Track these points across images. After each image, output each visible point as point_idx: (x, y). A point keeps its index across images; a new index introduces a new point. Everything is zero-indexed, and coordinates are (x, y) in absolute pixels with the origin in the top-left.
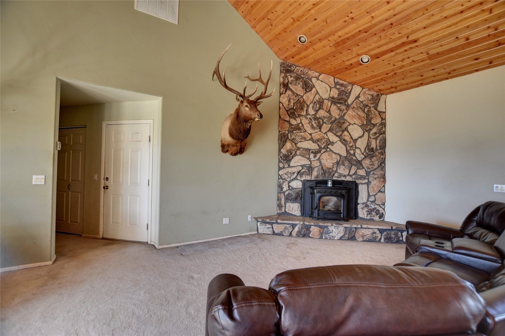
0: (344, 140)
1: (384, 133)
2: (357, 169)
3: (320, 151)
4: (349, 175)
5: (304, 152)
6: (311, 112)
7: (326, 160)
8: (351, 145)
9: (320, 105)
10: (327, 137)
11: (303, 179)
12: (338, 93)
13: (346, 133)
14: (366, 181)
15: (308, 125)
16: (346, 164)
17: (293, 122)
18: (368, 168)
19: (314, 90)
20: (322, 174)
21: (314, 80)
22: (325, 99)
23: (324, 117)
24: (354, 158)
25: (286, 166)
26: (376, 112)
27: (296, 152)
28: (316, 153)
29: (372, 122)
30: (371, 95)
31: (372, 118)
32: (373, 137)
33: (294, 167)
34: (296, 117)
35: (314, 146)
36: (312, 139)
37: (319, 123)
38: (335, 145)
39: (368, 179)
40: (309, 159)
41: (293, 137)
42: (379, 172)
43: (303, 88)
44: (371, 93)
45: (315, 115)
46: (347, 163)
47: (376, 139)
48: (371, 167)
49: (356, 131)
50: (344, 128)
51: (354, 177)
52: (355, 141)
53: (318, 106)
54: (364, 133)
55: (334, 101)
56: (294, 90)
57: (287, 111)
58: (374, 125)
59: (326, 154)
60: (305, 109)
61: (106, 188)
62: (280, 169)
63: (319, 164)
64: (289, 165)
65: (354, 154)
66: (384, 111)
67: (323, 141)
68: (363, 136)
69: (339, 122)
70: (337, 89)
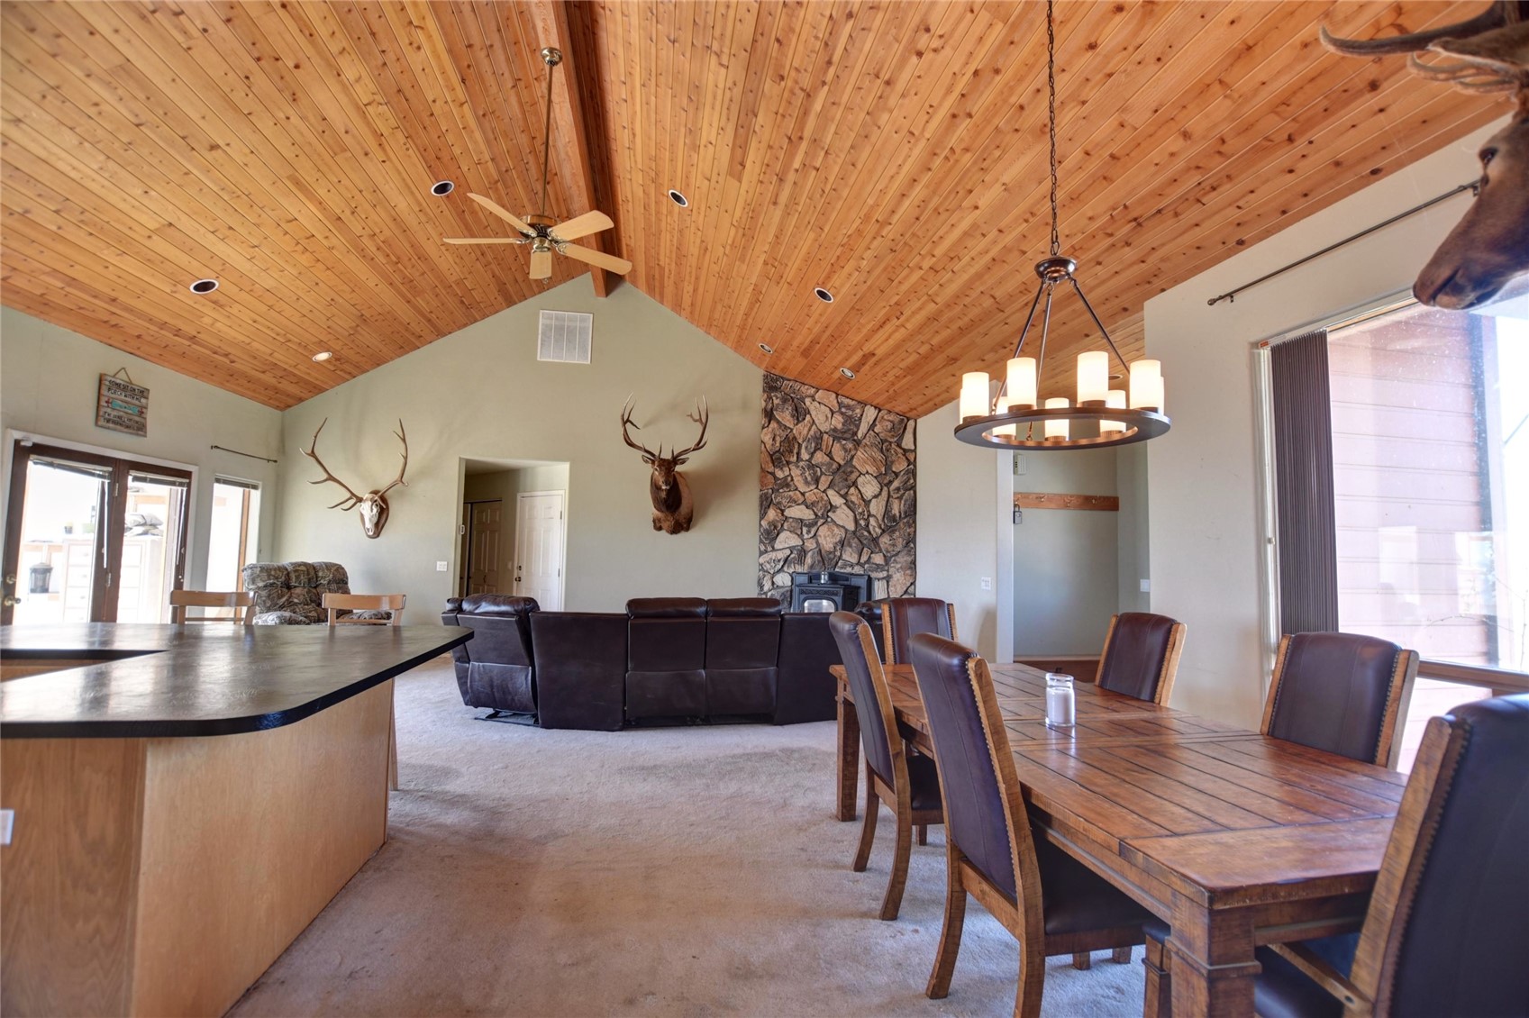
0: (852, 502)
1: (913, 488)
2: (872, 553)
3: (816, 523)
4: (858, 563)
5: (793, 524)
6: (805, 456)
7: (825, 537)
8: (860, 510)
9: (817, 444)
10: (826, 498)
11: (791, 571)
12: (842, 420)
13: (852, 489)
14: (885, 574)
15: (800, 478)
16: (854, 545)
17: (780, 474)
18: (888, 552)
19: (808, 417)
20: (819, 561)
21: (808, 401)
22: (826, 433)
23: (823, 464)
24: (866, 533)
25: (769, 549)
26: (899, 450)
27: (782, 525)
28: (810, 526)
29: (894, 469)
30: (891, 422)
31: (892, 462)
32: (896, 496)
33: (780, 550)
34: (783, 465)
35: (807, 515)
36: (804, 503)
37: (815, 473)
38: (838, 511)
39: (888, 571)
40: (801, 536)
41: (779, 499)
42: (903, 559)
43: (793, 416)
44: (890, 418)
45: (809, 460)
46: (855, 542)
47: (900, 498)
48: (890, 549)
49: (869, 487)
50: (850, 482)
51: (866, 566)
52: (867, 503)
53: (813, 445)
54: (881, 490)
55: (837, 435)
56: (780, 420)
57: (771, 456)
58: (897, 475)
59: (825, 526)
60: (795, 451)
61: (519, 579)
62: (761, 553)
63: (815, 545)
64: (773, 547)
65: (867, 526)
66: (913, 448)
67: (820, 505)
68: (880, 494)
69: (844, 472)
70: (842, 414)
